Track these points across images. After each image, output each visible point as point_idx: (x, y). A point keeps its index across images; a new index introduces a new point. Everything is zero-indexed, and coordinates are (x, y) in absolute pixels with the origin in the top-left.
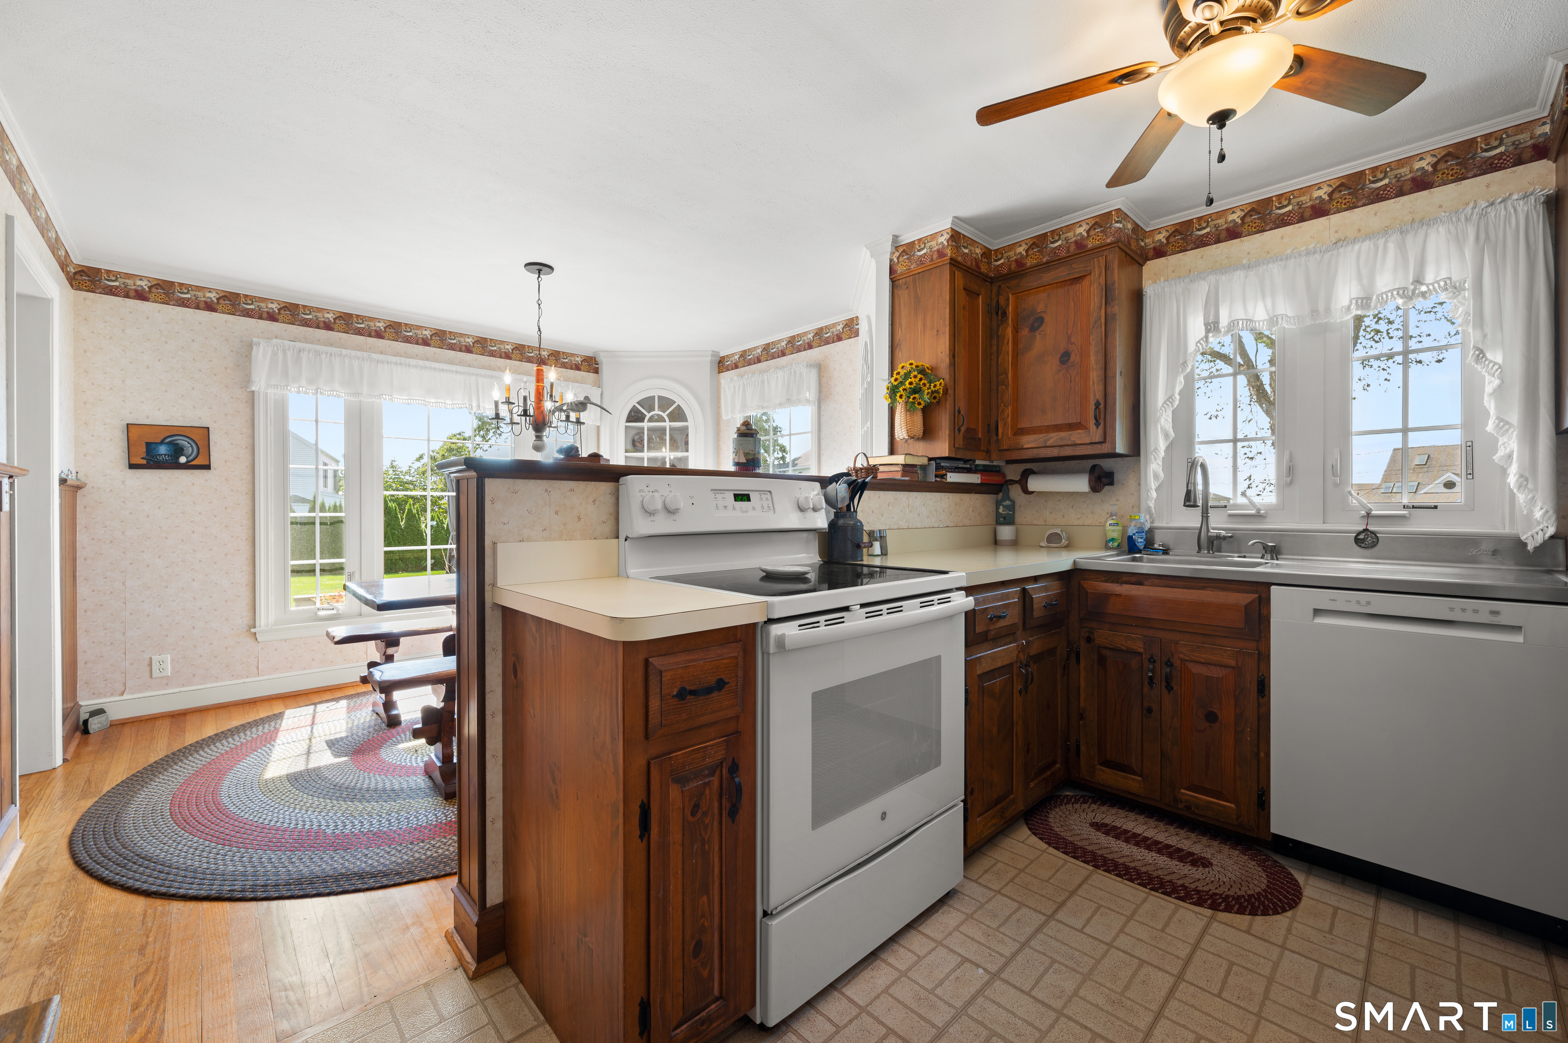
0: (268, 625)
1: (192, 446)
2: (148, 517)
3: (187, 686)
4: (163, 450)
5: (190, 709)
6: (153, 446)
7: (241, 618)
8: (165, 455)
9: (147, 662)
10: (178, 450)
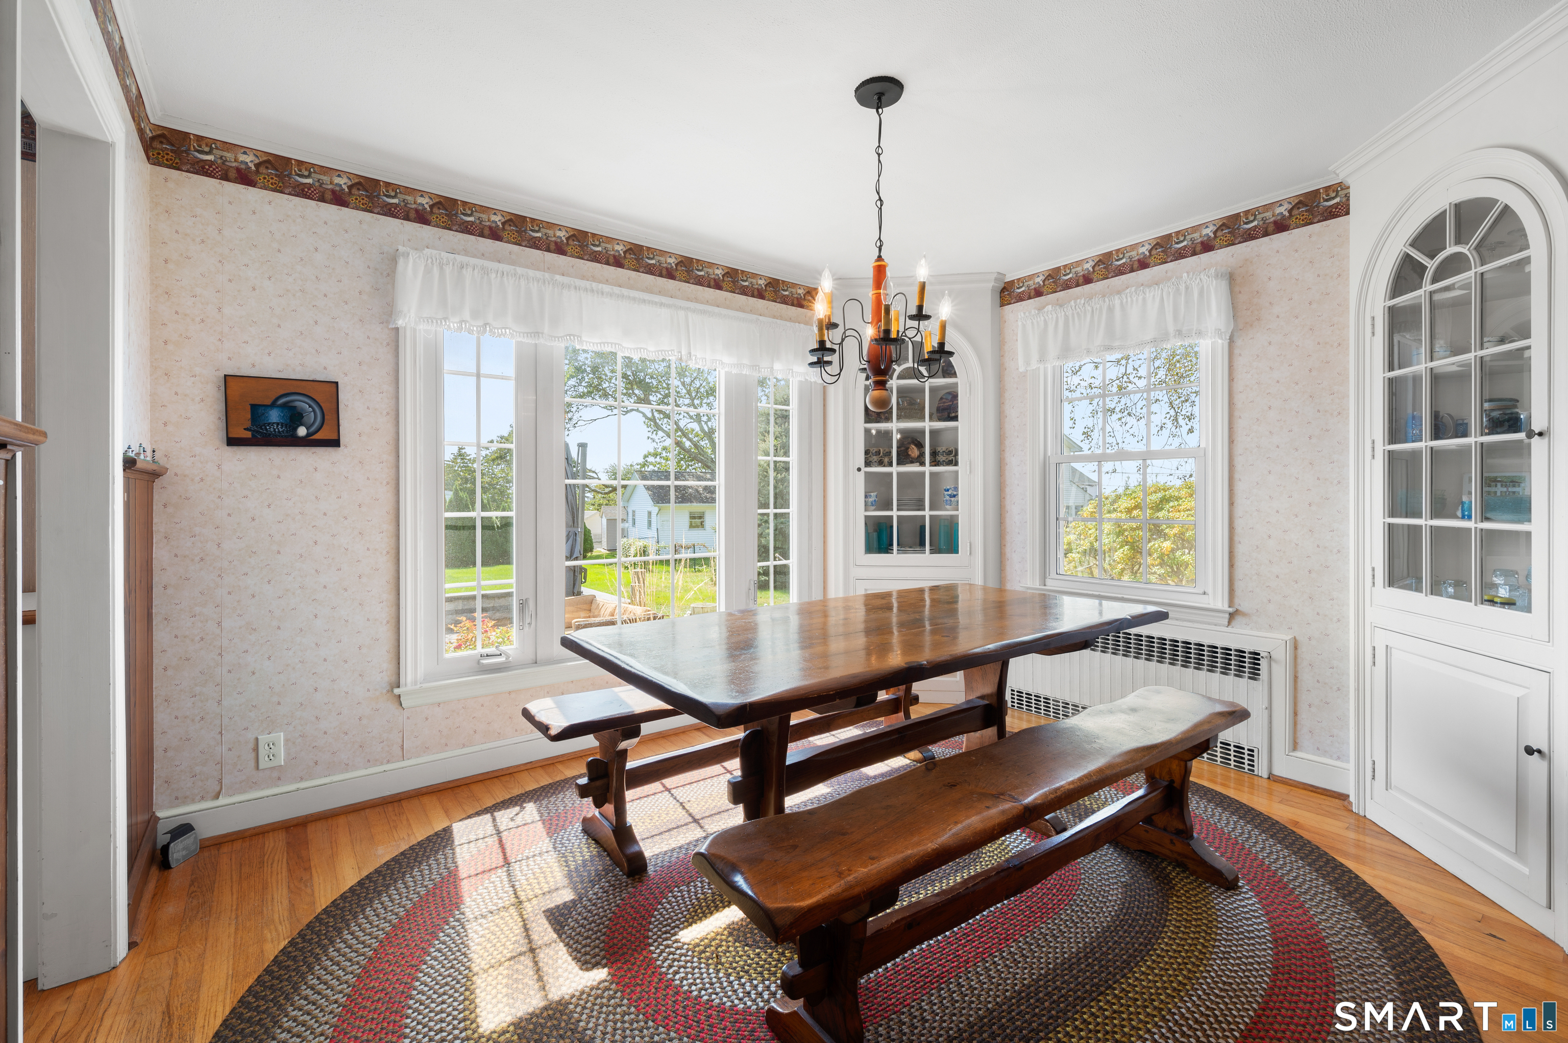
0: (415, 683)
1: (314, 411)
2: (253, 520)
3: (306, 780)
4: (274, 416)
5: (311, 815)
6: (260, 410)
7: (381, 676)
8: (278, 424)
9: (251, 745)
10: (295, 417)
